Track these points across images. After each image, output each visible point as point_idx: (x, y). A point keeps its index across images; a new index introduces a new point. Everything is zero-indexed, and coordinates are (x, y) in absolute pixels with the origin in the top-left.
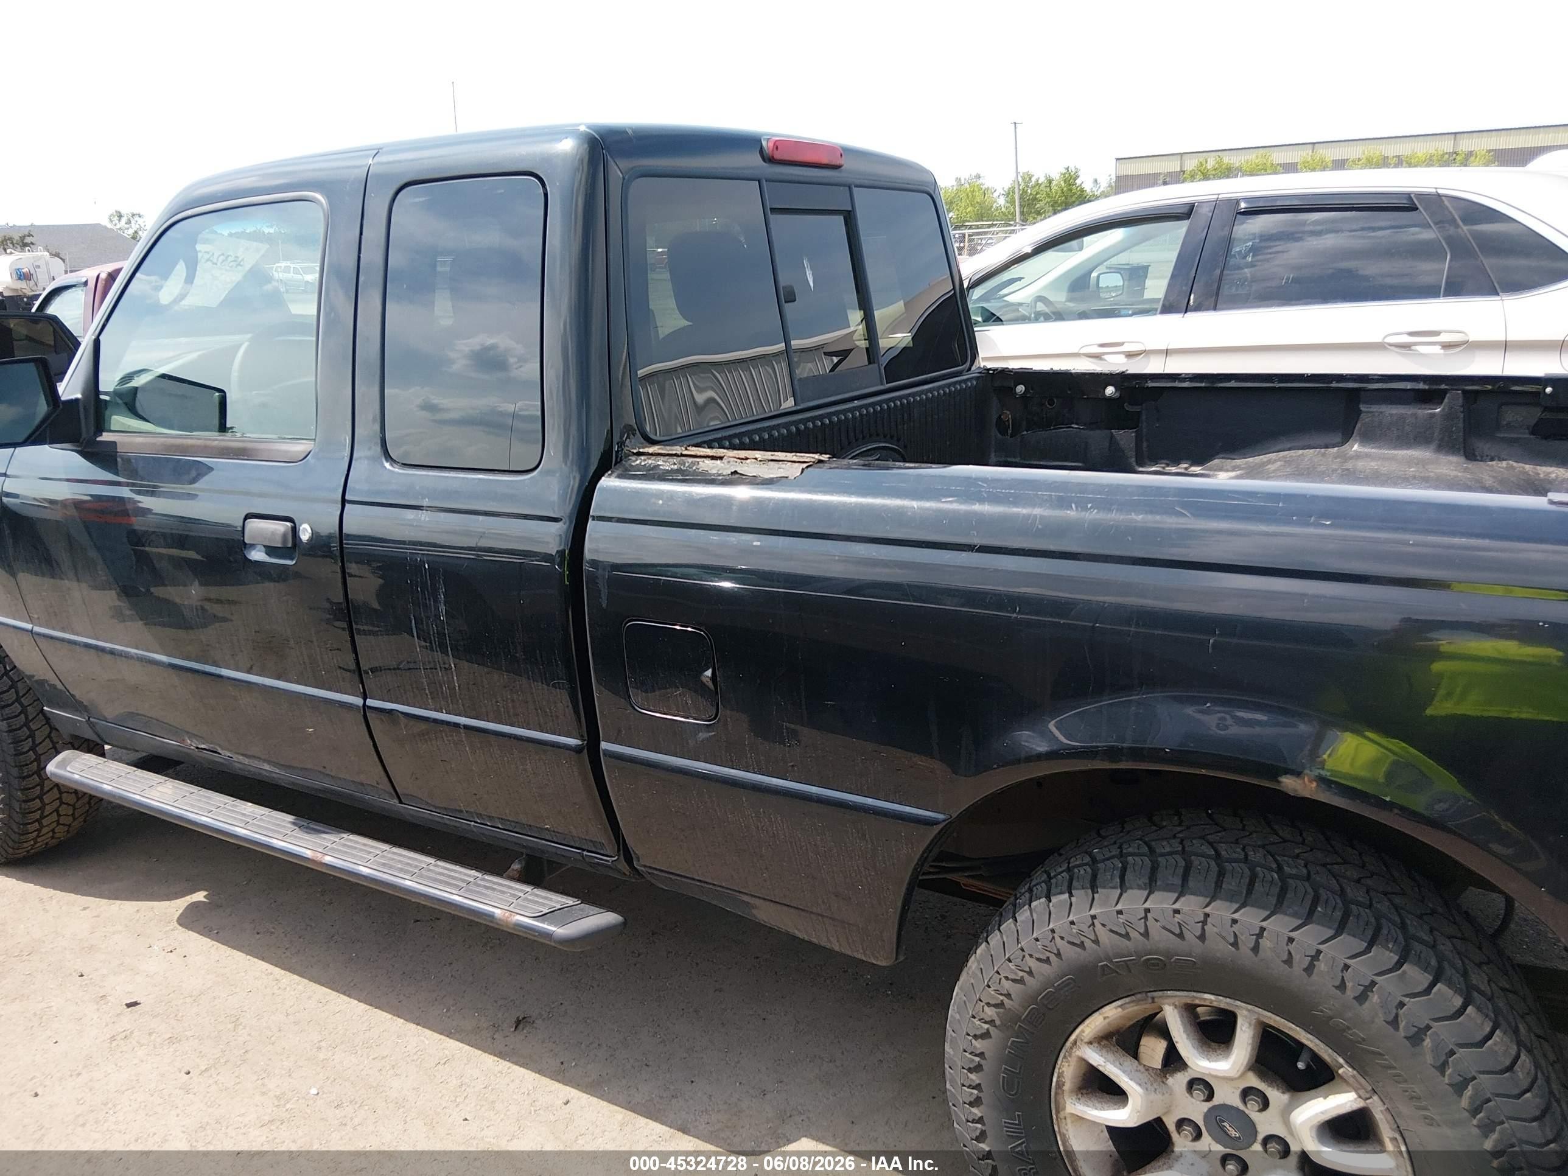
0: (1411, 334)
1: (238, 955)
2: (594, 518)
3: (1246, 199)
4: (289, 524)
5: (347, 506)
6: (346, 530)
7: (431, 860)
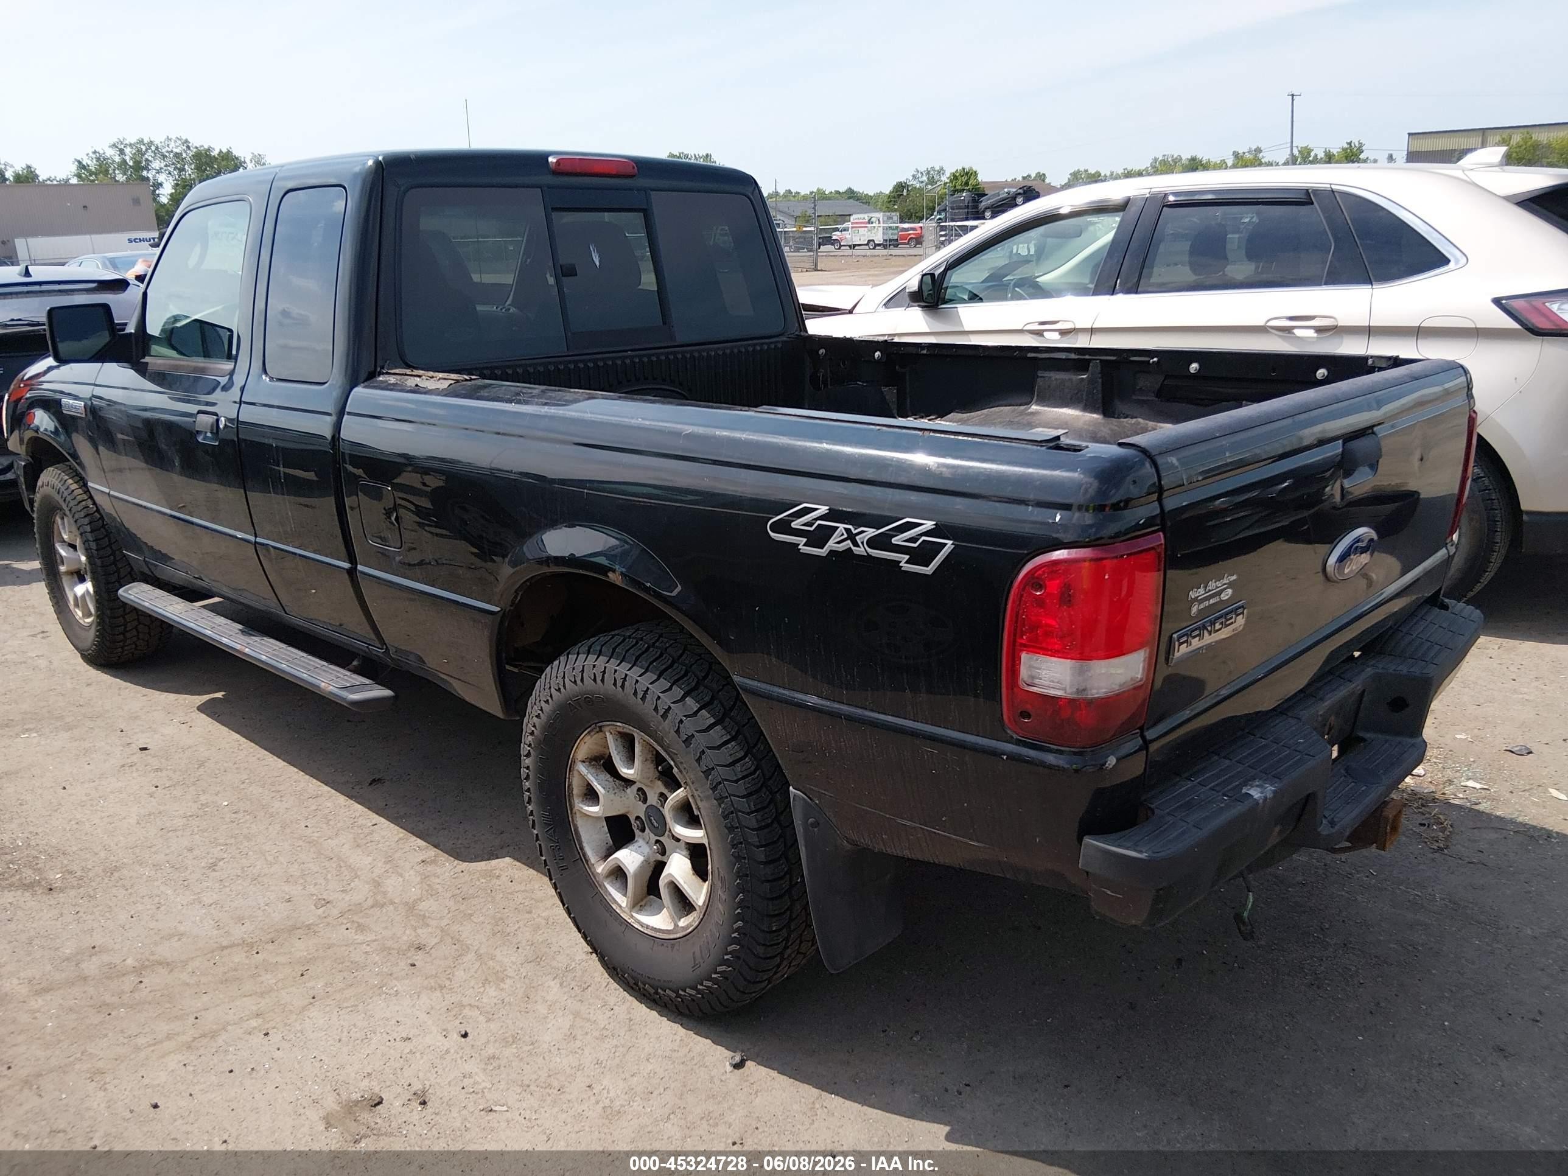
0: (1291, 318)
1: (224, 730)
2: (349, 413)
3: (1175, 194)
4: (215, 417)
5: (243, 405)
6: (240, 419)
7: (305, 655)
